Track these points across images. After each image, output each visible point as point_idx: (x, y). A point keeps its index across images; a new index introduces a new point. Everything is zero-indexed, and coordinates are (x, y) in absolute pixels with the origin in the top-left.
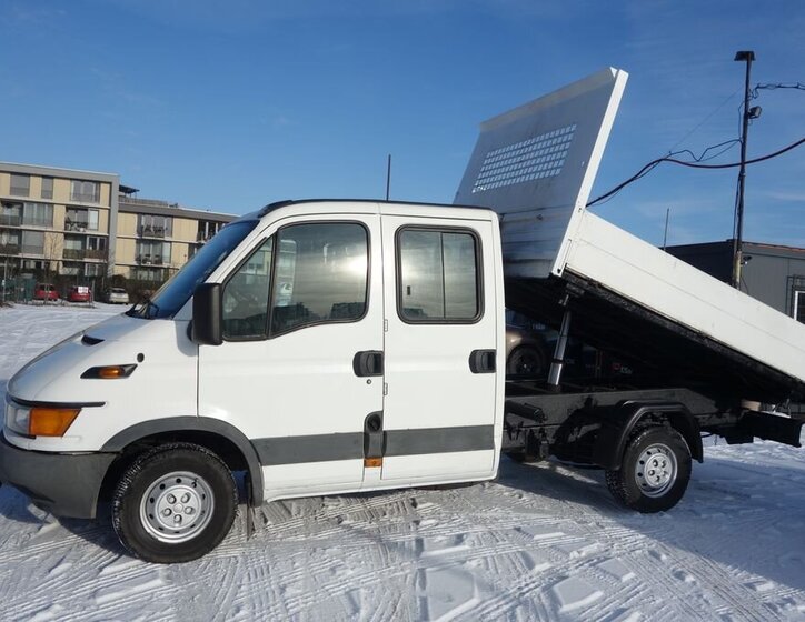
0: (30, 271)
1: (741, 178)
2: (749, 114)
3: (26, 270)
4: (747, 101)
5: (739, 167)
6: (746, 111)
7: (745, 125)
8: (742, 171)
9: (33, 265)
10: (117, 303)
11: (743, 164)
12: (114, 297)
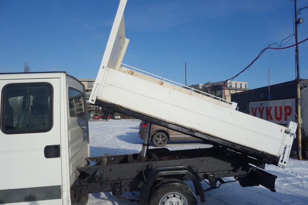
0: (94, 110)
1: (297, 51)
2: (297, 22)
3: (92, 110)
4: (296, 16)
5: (295, 46)
6: (296, 21)
7: (296, 27)
8: (297, 47)
9: (94, 109)
10: (117, 119)
11: (297, 44)
12: (116, 117)
